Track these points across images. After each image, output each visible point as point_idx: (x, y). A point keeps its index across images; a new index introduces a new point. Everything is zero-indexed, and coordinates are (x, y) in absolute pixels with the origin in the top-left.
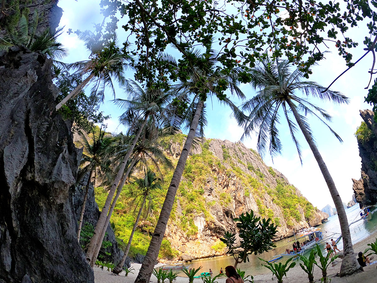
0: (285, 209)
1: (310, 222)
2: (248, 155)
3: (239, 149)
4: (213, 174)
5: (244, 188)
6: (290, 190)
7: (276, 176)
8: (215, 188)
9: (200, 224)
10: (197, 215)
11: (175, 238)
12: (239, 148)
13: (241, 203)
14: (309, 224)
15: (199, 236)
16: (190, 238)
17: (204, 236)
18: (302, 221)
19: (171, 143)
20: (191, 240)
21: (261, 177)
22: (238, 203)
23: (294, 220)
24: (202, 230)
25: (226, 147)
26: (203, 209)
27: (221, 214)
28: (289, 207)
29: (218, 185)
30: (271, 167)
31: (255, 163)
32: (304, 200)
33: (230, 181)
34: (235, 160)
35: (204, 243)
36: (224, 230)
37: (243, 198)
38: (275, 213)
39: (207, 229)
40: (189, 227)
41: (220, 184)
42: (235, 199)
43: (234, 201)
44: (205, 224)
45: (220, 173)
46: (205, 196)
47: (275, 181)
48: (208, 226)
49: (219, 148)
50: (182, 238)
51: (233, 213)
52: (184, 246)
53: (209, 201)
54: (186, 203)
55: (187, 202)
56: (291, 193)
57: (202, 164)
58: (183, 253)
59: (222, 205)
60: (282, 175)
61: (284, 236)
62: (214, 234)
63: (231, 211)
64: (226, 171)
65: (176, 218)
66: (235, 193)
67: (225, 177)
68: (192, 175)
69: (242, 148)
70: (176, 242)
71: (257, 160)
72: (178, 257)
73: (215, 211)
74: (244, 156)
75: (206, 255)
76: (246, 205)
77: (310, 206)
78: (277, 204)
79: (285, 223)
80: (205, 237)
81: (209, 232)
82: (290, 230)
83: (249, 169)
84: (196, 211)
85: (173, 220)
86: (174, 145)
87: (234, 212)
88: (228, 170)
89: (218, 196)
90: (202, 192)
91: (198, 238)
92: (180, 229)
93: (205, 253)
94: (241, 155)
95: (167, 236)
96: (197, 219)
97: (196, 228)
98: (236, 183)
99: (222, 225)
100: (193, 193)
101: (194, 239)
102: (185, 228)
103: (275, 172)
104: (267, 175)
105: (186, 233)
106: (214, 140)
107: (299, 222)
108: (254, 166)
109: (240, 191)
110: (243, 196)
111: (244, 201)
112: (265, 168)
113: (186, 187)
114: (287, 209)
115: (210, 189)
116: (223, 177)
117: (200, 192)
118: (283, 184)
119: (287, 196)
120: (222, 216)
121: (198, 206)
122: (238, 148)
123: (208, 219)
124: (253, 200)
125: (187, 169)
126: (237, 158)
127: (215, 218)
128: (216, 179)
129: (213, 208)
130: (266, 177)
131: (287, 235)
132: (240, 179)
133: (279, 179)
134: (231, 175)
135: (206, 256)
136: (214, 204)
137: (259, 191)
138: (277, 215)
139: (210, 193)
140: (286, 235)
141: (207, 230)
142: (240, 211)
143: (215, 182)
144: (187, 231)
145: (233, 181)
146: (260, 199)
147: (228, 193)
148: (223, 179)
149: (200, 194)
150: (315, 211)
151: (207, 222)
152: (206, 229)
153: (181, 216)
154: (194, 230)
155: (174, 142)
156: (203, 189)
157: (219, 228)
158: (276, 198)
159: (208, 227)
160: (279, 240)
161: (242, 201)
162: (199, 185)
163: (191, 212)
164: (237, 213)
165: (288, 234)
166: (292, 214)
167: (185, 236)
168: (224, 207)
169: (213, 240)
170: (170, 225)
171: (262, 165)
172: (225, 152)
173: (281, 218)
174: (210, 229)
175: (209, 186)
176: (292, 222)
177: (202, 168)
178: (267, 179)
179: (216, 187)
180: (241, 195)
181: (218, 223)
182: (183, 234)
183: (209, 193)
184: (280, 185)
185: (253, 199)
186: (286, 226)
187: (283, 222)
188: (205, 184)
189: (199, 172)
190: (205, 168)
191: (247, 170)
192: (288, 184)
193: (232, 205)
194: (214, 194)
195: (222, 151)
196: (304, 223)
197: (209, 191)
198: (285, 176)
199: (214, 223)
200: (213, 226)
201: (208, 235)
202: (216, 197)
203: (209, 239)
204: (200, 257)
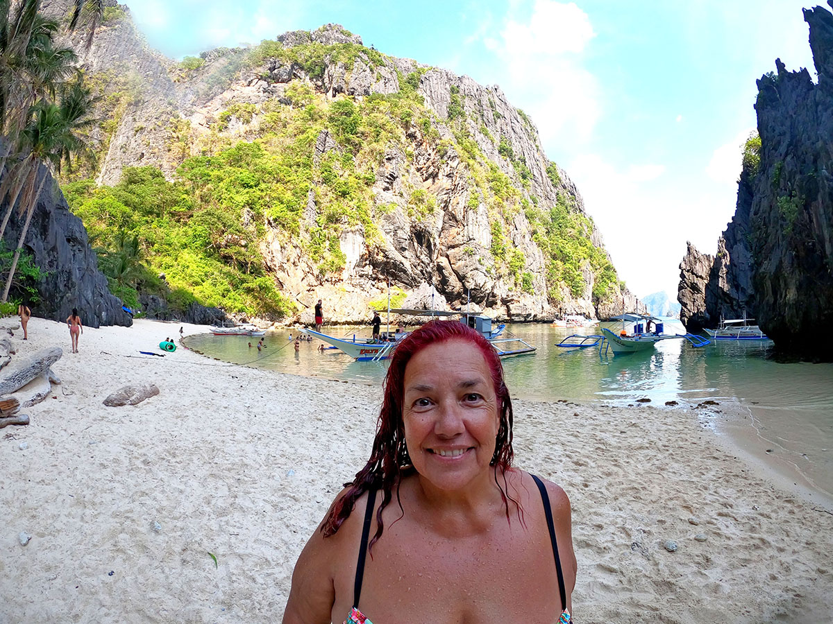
0: (555, 262)
1: (599, 306)
2: (508, 121)
3: (491, 103)
4: (407, 145)
5: (470, 189)
6: (581, 225)
7: (560, 187)
8: (403, 175)
9: (352, 249)
10: (349, 229)
11: (293, 275)
12: (492, 99)
13: (457, 221)
14: (597, 309)
15: (345, 275)
16: (326, 278)
17: (358, 277)
18: (584, 299)
19: (327, 62)
20: (328, 281)
21: (524, 177)
22: (450, 220)
23: (567, 290)
24: (354, 263)
25: (461, 92)
26: (366, 218)
27: (404, 234)
28: (565, 258)
29: (413, 169)
30: (555, 164)
31: (520, 142)
32: (604, 257)
33: (443, 166)
34: (473, 124)
35: (355, 291)
36: (405, 272)
37: (462, 210)
38: (528, 261)
39: (368, 262)
40: (327, 255)
41: (418, 170)
42: (445, 208)
43: (442, 213)
44: (362, 250)
45: (424, 144)
46: (377, 189)
47: (554, 195)
48: (369, 256)
49: (442, 90)
50: (309, 275)
51: (434, 239)
52: (311, 292)
53: (383, 202)
54: (331, 201)
55: (333, 199)
56: (580, 233)
57: (386, 118)
58: (307, 307)
59: (410, 215)
60: (574, 187)
61: (535, 316)
62: (382, 277)
63: (429, 233)
64: (438, 141)
65: (302, 232)
66: (447, 195)
67: (433, 154)
68: (357, 140)
69: (498, 102)
70: (294, 284)
71: (525, 137)
72: (295, 317)
73: (392, 227)
74: (499, 120)
75: (356, 318)
76: (466, 227)
77: (610, 273)
78: (539, 245)
79: (545, 290)
80: (357, 280)
81: (369, 270)
82: (552, 309)
83: (500, 152)
84: (346, 220)
85: (293, 236)
86: (333, 67)
87: (437, 237)
88: (442, 141)
89: (404, 194)
90: (370, 179)
91: (342, 280)
92: (306, 256)
93: (354, 313)
94: (491, 117)
95: (277, 269)
96: (346, 238)
97: (342, 258)
98: (455, 173)
99: (404, 260)
100: (352, 179)
101: (334, 280)
102: (317, 255)
103: (560, 175)
104: (540, 178)
105: (318, 265)
106: (435, 71)
107: (576, 298)
108: (516, 148)
109: (460, 192)
110: (464, 205)
111: (464, 218)
112: (541, 160)
113: (338, 164)
114: (559, 262)
115: (391, 175)
116: (429, 155)
117: (367, 179)
118: (569, 208)
119: (569, 235)
120: (406, 240)
121: (354, 210)
122: (489, 99)
123: (371, 242)
124: (483, 221)
125: (346, 123)
126: (480, 121)
127: (388, 243)
128: (411, 155)
129: (388, 218)
130: (536, 181)
131: (542, 317)
132: (466, 167)
133: (565, 194)
134: (448, 154)
135: (355, 320)
136: (393, 211)
137: (505, 203)
138: (531, 267)
139: (388, 185)
140: (539, 316)
141: (366, 265)
142: (450, 238)
143: (407, 163)
144: (322, 261)
145: (449, 168)
146: (502, 222)
147: (432, 193)
148: (429, 159)
149: (366, 183)
150: (617, 289)
151: (368, 246)
152: (364, 263)
153: (314, 228)
154: (336, 261)
155: (333, 61)
156: (375, 173)
157: (395, 265)
158: (542, 230)
159: (368, 258)
160: (521, 322)
161: (460, 217)
162: (369, 164)
163: (337, 220)
164: (443, 241)
165: (544, 314)
166: (567, 276)
167: (316, 272)
168: (415, 222)
169: (378, 288)
170: (285, 245)
171: (535, 152)
172: (454, 102)
173: (539, 277)
174: (375, 264)
175: (389, 168)
176: (562, 293)
177: (383, 126)
178: (537, 185)
179: (406, 174)
180: (460, 203)
181: (395, 255)
182: (310, 268)
183: (386, 184)
184: (562, 208)
185: (485, 217)
186: (545, 296)
187: (540, 287)
188: (381, 163)
189: (373, 134)
190: (388, 127)
191: (496, 152)
192: (581, 211)
193: (434, 220)
194: (397, 187)
195: (449, 99)
196: (587, 305)
197: (387, 180)
198: (580, 192)
199: (384, 251)
200: (380, 258)
201: (367, 276)
202: (401, 195)
203: (369, 285)
204: (342, 321)
